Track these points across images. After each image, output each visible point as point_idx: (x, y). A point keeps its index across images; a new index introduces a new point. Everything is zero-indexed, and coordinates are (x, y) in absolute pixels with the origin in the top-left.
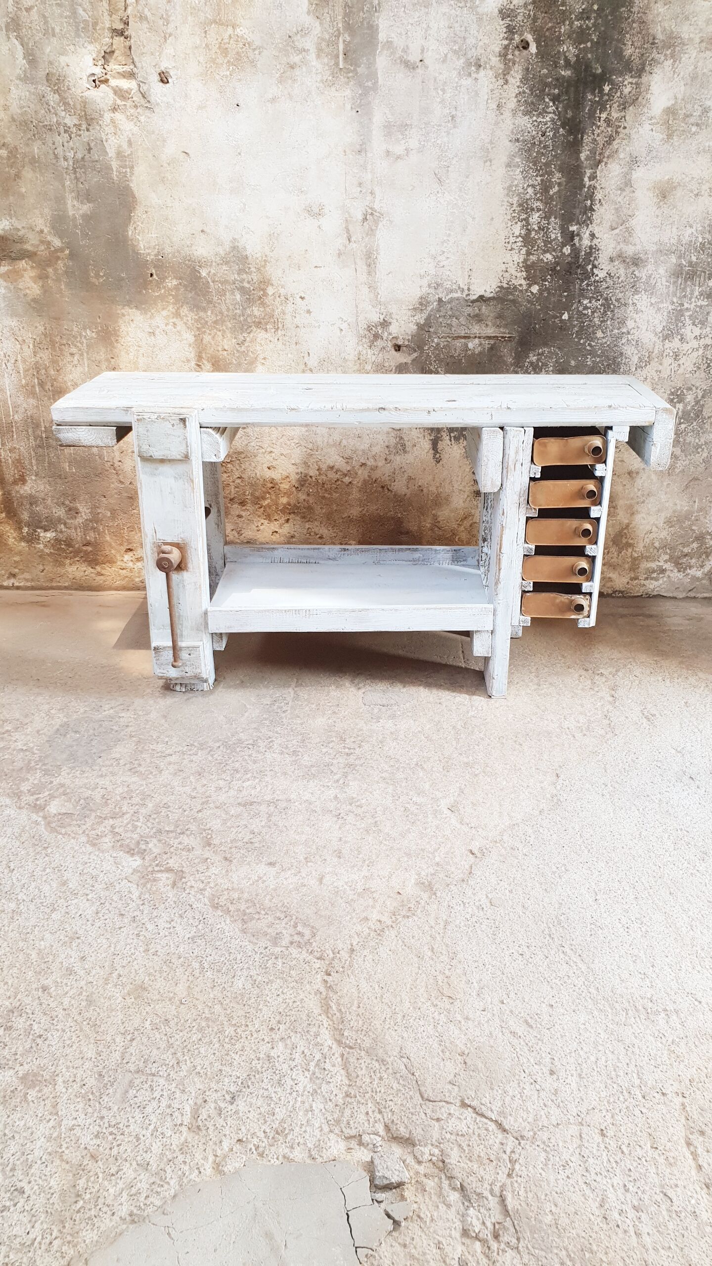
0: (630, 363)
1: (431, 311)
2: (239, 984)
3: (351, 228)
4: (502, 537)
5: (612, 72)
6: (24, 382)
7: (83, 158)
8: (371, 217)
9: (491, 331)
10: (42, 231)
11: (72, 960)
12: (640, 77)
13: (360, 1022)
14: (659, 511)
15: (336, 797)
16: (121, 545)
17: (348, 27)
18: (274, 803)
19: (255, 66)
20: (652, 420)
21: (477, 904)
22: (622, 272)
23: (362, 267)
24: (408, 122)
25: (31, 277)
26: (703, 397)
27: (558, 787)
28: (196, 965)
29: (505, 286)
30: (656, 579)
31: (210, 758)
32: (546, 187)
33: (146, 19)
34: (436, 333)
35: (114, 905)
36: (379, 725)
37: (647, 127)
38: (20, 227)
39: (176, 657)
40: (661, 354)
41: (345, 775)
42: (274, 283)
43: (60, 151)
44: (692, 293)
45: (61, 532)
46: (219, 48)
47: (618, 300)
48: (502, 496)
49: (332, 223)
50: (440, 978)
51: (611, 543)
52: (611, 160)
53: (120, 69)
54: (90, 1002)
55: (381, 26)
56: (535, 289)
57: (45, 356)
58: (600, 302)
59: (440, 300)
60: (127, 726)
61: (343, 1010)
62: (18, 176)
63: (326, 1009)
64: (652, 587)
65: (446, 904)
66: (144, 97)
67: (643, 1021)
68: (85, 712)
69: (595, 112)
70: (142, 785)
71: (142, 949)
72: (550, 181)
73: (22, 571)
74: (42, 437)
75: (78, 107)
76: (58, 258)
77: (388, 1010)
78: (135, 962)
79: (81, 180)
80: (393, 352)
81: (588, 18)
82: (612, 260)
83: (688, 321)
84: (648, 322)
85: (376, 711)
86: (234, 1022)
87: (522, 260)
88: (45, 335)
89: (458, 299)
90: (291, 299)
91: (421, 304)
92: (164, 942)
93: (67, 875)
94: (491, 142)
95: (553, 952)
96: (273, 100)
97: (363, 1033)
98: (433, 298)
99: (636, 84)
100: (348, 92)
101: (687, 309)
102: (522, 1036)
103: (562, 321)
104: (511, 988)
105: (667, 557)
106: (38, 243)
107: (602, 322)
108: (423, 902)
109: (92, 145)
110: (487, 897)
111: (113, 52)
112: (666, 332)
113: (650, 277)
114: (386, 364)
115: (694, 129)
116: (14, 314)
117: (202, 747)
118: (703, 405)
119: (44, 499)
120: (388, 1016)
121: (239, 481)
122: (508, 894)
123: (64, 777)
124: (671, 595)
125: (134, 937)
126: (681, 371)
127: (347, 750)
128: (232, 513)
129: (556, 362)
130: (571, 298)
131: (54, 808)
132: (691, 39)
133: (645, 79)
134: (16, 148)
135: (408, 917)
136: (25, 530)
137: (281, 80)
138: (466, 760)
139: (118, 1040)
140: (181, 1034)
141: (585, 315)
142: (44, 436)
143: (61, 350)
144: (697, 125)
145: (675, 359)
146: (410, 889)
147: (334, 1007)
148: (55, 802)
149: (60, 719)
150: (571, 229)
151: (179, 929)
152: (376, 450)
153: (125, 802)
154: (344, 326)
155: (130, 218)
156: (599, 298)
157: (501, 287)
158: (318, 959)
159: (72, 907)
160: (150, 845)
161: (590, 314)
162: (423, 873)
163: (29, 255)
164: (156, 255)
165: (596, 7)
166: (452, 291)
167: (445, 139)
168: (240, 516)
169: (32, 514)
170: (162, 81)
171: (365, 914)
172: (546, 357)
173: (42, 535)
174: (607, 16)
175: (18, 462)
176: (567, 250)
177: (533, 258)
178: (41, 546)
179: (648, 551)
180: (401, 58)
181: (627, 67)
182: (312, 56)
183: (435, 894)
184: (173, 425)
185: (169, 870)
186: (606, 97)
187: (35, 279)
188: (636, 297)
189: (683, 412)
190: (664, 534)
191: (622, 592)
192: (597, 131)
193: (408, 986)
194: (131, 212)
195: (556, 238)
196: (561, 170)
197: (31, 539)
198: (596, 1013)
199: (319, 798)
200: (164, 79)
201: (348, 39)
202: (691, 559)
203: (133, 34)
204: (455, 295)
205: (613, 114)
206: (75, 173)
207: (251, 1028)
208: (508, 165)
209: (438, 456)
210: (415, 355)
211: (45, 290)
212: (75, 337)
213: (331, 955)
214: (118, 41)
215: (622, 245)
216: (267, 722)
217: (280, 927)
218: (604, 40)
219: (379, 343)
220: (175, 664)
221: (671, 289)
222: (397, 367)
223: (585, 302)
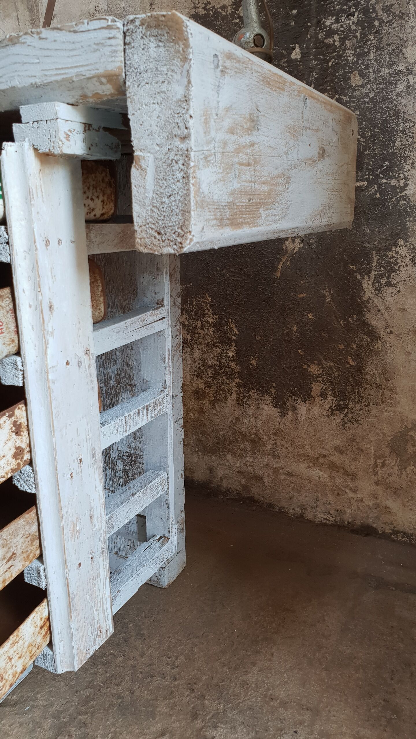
47: (387, 9)
51: (388, 450)
58: (355, 19)
103: (291, 62)
107: (359, 56)
141: (329, 46)
156: (352, 10)
161: (337, 43)
191: (409, 536)
223: (328, 23)
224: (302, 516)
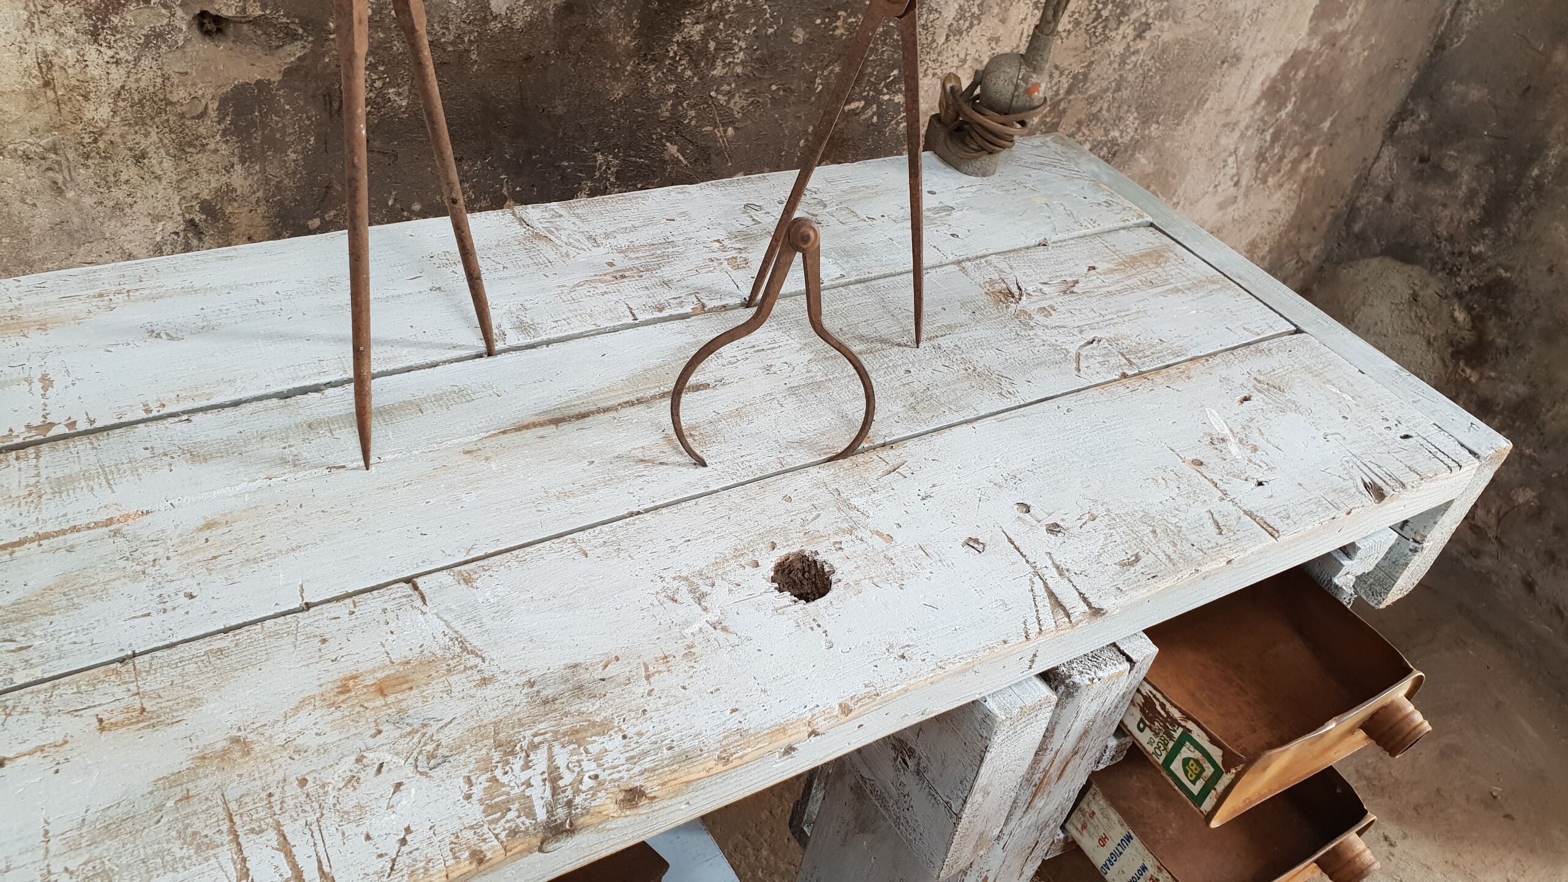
0: (938, 22)
26: (1069, 92)
114: (179, 94)
118: (1064, 111)
129: (756, 36)
172: (728, 25)
210: (294, 51)
219: (133, 16)
222: (224, 101)
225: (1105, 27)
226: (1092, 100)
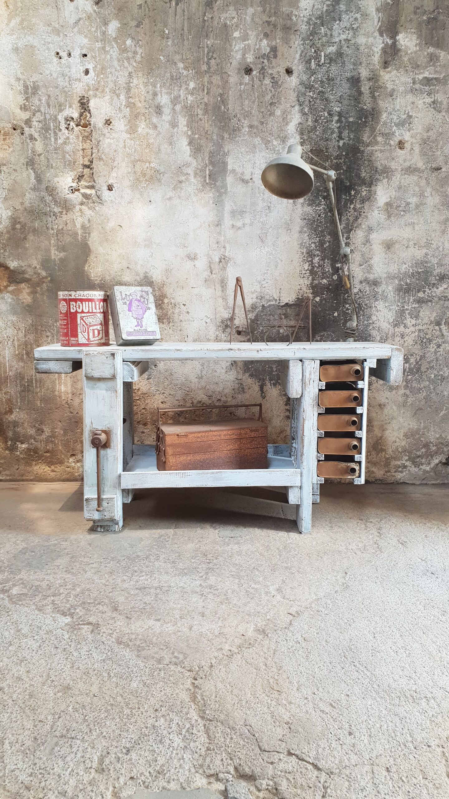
1: (258, 312)
2: (134, 685)
3: (212, 266)
4: (303, 426)
5: (355, 185)
6: (17, 352)
7: (62, 229)
8: (224, 260)
9: (292, 323)
10: (36, 268)
11: (21, 673)
12: (370, 187)
13: (217, 705)
14: (399, 428)
15: (201, 585)
16: (68, 452)
17: (211, 163)
18: (160, 588)
19: (160, 182)
20: (390, 354)
21: (295, 640)
22: (367, 288)
23: (219, 288)
24: (244, 210)
25: (27, 293)
26: (420, 360)
27: (347, 579)
28: (105, 674)
29: (300, 297)
30: (402, 472)
31: (118, 565)
32: (322, 243)
33: (103, 159)
34: (261, 324)
35: (52, 642)
36: (229, 547)
37: (376, 212)
38: (23, 265)
39: (99, 505)
40: (393, 335)
41: (207, 574)
42: (168, 296)
43: (50, 225)
44: (409, 300)
45: (32, 444)
46: (141, 173)
47: (366, 305)
48: (303, 400)
49: (201, 264)
50: (271, 681)
51: (372, 449)
52: (357, 229)
53: (87, 184)
54: (31, 696)
55: (229, 162)
56: (318, 299)
57: (31, 337)
58: (356, 306)
59: (263, 306)
60: (65, 549)
61: (205, 699)
62: (25, 238)
63: (194, 699)
64: (399, 477)
65: (274, 641)
66: (99, 198)
67: (411, 704)
68: (39, 542)
69: (347, 204)
70: (73, 579)
71: (69, 666)
72: (324, 240)
73: (5, 469)
74: (25, 385)
75: (62, 203)
76: (44, 282)
77: (236, 698)
78: (64, 673)
79: (61, 240)
80: (236, 335)
81: (341, 159)
82: (361, 282)
83: (408, 316)
84: (384, 316)
85: (227, 540)
86: (130, 706)
87: (309, 283)
88: (32, 326)
89: (273, 305)
90: (178, 305)
91: (252, 308)
92: (84, 662)
93: (21, 626)
94: (290, 220)
95: (347, 666)
96: (170, 199)
97: (219, 711)
98: (259, 305)
99: (369, 190)
100: (211, 195)
101: (407, 309)
102: (329, 712)
103: (334, 317)
104: (319, 685)
105: (407, 458)
106: (32, 274)
108: (259, 640)
109: (68, 222)
110: (302, 636)
111: (83, 176)
112: (395, 322)
113: (384, 291)
115: (402, 213)
116: (15, 313)
117: (113, 559)
118: (421, 364)
119: (23, 423)
120: (236, 702)
121: (143, 411)
122: (316, 635)
123: (23, 575)
124: (411, 482)
125: (64, 659)
126: (406, 344)
127: (208, 561)
128: (139, 430)
130: (338, 304)
131: (15, 591)
132: (396, 169)
133: (373, 188)
134: (25, 224)
135: (249, 648)
136: (9, 443)
137: (174, 189)
138: (286, 565)
139: (49, 718)
140: (93, 714)
141: (347, 313)
142: (26, 384)
143: (41, 334)
144: (404, 211)
145: (402, 338)
146: (250, 633)
147: (199, 698)
148: (16, 588)
149: (22, 546)
150: (337, 266)
151: (94, 655)
152: (227, 391)
153: (62, 588)
154: (208, 320)
155: (86, 260)
156: (355, 303)
157: (298, 298)
158: (188, 671)
159: (23, 644)
160: (77, 611)
162: (259, 625)
163: (27, 281)
164: (100, 281)
165: (344, 153)
166: (270, 301)
167: (265, 219)
168: (143, 432)
169: (15, 432)
170: (109, 189)
171: (219, 647)
172: (325, 338)
173: (19, 446)
174: (350, 158)
175: (9, 401)
176: (335, 277)
177: (316, 282)
178: (18, 453)
179: (395, 454)
180: (240, 178)
181: (363, 182)
182: (192, 178)
183: (267, 635)
184: (107, 358)
185: (89, 624)
186: (352, 197)
187: (29, 294)
188: (376, 303)
189: (409, 369)
190: (403, 443)
191: (381, 480)
192: (349, 214)
193: (250, 685)
194: (87, 257)
195: (329, 271)
196: (329, 234)
197: (12, 449)
198: (378, 699)
199: (190, 586)
200: (110, 188)
201: (211, 168)
202: (422, 459)
203: (95, 167)
204: (272, 303)
205: (357, 205)
206: (57, 236)
207: (141, 709)
208: (300, 232)
209: (263, 394)
211: (35, 300)
212: (50, 326)
213: (197, 669)
214: (87, 171)
215: (366, 274)
216: (156, 547)
217: (163, 654)
218: (350, 169)
219: (228, 330)
220: (99, 509)
221: (397, 298)
223: (347, 306)
224: (340, 482)
225: (426, 345)
226: (429, 363)
